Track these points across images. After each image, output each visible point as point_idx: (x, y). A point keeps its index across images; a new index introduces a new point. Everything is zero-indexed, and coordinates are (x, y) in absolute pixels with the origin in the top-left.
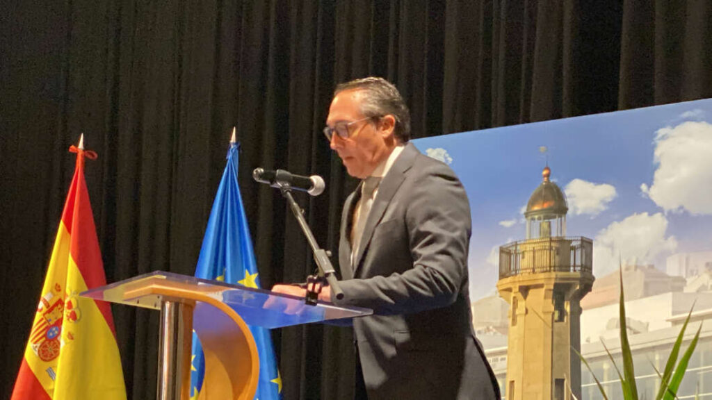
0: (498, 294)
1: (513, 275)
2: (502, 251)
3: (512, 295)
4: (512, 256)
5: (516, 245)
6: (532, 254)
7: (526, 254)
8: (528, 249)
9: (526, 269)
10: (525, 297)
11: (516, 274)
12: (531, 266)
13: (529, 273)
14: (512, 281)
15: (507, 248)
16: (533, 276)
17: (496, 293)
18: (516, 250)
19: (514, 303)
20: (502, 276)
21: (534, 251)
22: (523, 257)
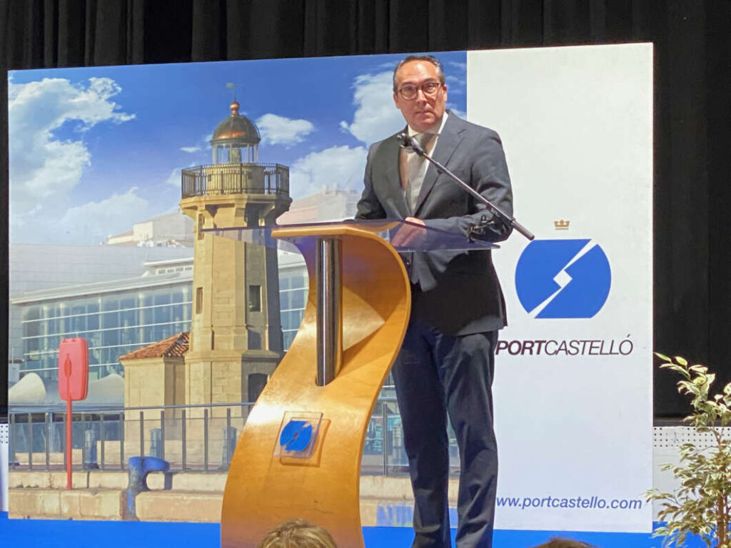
0: (181, 211)
1: (198, 196)
2: (184, 173)
3: (198, 213)
4: (197, 179)
5: (201, 168)
6: (219, 177)
7: (213, 177)
8: (215, 173)
9: (213, 190)
10: (213, 215)
11: (202, 194)
12: (220, 187)
13: (217, 194)
14: (198, 200)
15: (190, 171)
16: (221, 197)
17: (179, 210)
18: (201, 174)
19: (200, 220)
20: (185, 196)
21: (222, 174)
22: (210, 180)
